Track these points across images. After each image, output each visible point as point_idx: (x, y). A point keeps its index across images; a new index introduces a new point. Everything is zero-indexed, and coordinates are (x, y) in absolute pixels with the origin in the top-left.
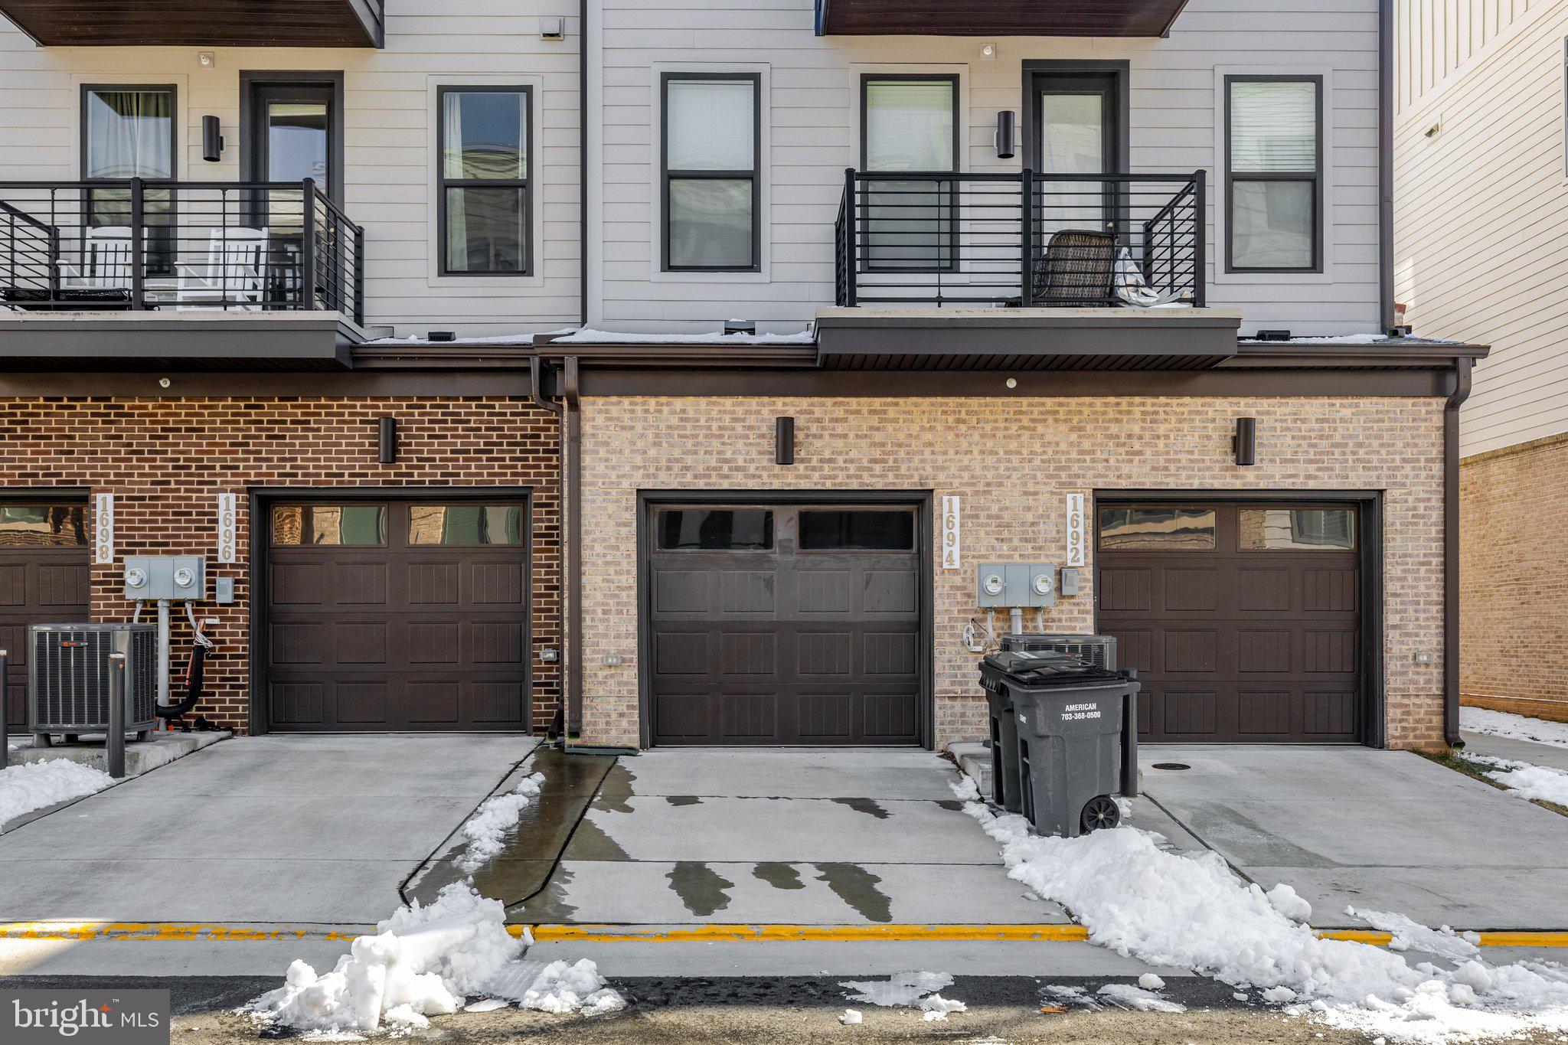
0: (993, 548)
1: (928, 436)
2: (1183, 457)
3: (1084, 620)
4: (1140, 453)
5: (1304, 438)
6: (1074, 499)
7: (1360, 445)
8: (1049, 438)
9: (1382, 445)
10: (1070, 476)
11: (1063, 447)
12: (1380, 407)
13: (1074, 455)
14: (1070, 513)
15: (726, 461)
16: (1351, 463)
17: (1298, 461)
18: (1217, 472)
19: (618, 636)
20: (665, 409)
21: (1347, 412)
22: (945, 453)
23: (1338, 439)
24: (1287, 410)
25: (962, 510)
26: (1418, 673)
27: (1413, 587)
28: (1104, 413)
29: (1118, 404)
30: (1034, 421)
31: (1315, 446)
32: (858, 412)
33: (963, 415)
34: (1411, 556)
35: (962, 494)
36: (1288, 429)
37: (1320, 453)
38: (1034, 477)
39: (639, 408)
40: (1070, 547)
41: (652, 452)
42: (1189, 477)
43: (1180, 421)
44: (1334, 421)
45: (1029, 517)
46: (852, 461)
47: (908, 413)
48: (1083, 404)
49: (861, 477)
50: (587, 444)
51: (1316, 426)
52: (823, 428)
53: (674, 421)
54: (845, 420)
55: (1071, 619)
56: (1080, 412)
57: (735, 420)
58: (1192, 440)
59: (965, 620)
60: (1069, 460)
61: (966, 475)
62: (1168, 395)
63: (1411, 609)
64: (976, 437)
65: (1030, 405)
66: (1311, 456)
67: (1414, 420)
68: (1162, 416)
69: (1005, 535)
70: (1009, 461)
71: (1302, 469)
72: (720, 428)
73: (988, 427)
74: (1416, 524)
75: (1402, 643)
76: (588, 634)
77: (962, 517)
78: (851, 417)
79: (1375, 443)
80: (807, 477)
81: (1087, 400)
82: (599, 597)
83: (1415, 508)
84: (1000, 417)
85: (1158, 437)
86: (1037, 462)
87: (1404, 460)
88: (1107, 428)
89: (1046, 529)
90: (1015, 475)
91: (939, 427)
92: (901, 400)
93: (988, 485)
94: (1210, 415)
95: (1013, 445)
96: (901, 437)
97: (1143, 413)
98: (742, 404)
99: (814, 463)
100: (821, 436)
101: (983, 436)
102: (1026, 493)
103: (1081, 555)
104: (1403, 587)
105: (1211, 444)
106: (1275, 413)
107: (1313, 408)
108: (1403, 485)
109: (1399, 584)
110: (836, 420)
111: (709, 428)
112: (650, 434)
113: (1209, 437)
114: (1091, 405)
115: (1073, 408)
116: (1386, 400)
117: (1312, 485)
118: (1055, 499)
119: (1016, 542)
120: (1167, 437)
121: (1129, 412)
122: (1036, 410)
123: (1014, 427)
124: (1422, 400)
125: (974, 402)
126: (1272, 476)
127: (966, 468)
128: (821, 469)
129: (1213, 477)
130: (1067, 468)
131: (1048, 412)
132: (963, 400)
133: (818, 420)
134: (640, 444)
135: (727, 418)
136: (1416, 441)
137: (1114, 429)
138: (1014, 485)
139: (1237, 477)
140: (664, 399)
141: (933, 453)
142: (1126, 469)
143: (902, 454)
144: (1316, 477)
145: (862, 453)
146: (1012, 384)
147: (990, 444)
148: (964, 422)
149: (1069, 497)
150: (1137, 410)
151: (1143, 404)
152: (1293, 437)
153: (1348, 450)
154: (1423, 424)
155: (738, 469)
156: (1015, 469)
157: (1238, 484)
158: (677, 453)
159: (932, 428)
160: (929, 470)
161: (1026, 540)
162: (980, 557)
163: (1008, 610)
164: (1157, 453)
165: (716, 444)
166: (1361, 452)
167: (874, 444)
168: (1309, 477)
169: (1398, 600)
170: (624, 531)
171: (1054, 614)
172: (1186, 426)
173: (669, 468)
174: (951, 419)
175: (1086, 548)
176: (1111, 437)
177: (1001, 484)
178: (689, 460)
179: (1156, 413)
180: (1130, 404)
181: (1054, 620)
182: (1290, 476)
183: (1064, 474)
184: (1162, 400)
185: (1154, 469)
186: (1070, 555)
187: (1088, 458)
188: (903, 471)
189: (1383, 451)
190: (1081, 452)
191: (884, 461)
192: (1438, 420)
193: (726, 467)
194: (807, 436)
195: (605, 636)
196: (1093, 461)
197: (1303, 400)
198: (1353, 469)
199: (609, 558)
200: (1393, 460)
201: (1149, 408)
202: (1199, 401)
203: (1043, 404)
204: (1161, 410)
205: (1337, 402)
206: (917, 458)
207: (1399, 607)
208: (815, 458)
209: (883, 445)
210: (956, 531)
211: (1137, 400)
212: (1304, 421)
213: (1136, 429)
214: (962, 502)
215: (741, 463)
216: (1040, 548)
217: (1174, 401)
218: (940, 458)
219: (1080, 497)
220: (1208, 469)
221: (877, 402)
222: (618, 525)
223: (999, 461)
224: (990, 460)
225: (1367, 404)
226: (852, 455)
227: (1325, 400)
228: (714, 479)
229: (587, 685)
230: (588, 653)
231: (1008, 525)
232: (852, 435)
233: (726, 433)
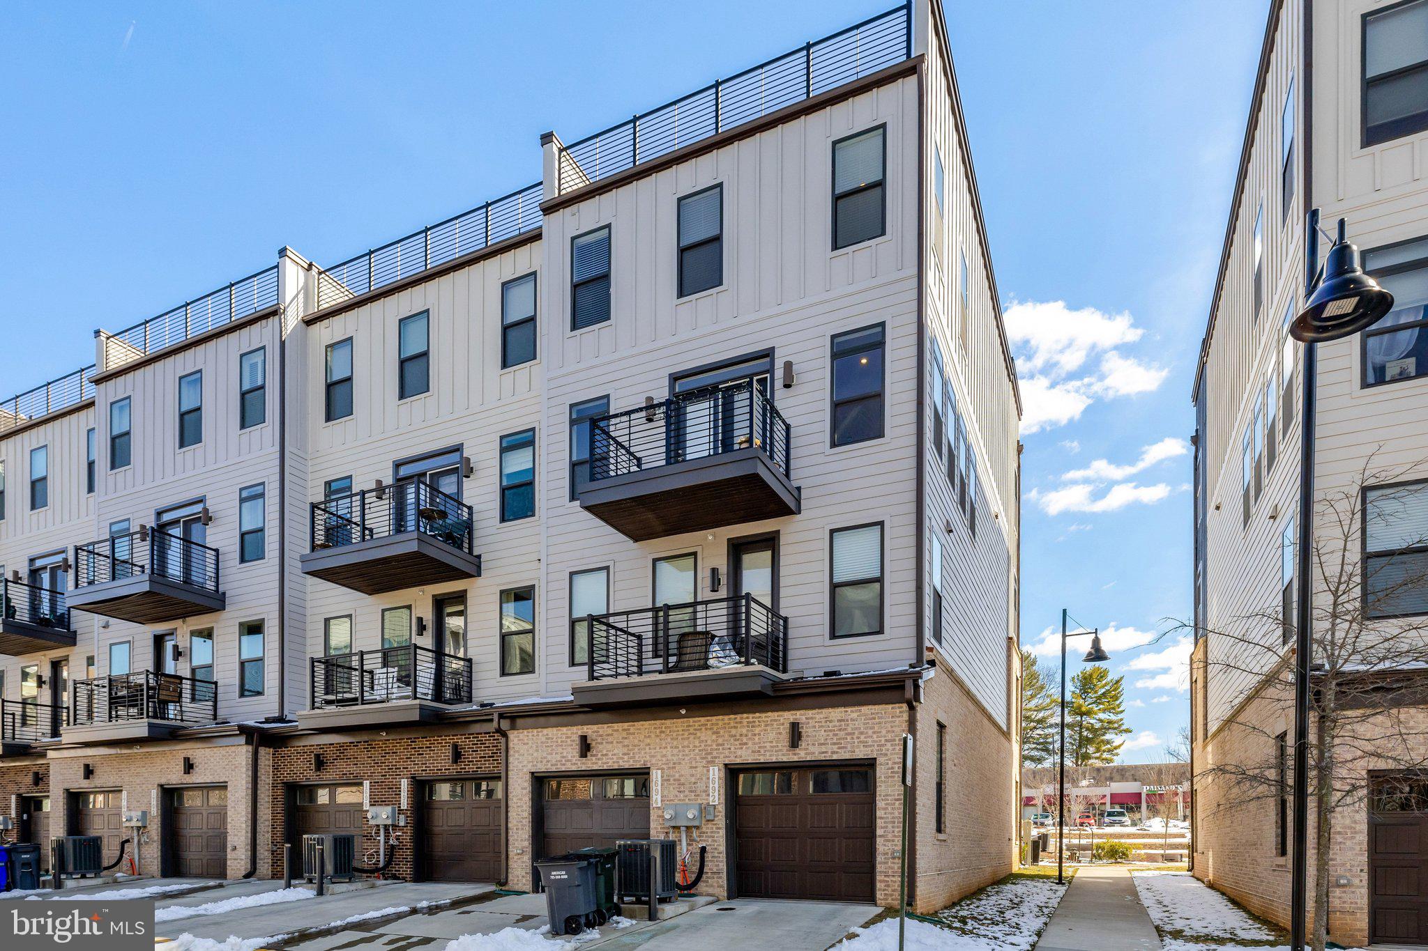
0: (677, 796)
1: (648, 741)
2: (768, 745)
3: (719, 833)
4: (746, 744)
5: (831, 731)
6: (714, 769)
7: (862, 733)
8: (702, 738)
9: (874, 733)
10: (712, 758)
11: (709, 742)
12: (873, 711)
13: (714, 747)
14: (711, 777)
15: (563, 757)
16: (856, 743)
17: (828, 744)
18: (785, 752)
19: (522, 840)
20: (540, 734)
21: (854, 715)
22: (655, 749)
23: (849, 730)
24: (822, 716)
25: (662, 777)
26: (894, 863)
27: (891, 813)
28: (729, 724)
29: (736, 718)
30: (695, 730)
31: (836, 735)
32: (618, 730)
33: (663, 729)
34: (890, 795)
35: (662, 769)
36: (822, 726)
37: (839, 739)
38: (695, 759)
39: (530, 734)
40: (711, 794)
41: (535, 754)
42: (771, 755)
43: (766, 726)
44: (847, 721)
45: (693, 780)
46: (615, 755)
47: (639, 729)
48: (719, 720)
49: (618, 762)
50: (511, 752)
51: (838, 724)
52: (603, 739)
53: (544, 739)
54: (612, 735)
55: (712, 832)
56: (717, 724)
57: (567, 737)
58: (772, 736)
59: (663, 833)
60: (712, 749)
61: (664, 759)
62: (759, 712)
63: (890, 826)
64: (669, 740)
65: (694, 722)
66: (835, 741)
67: (892, 717)
68: (757, 723)
69: (682, 789)
70: (684, 751)
71: (830, 748)
72: (562, 742)
73: (675, 734)
74: (893, 777)
75: (885, 845)
76: (511, 839)
77: (662, 781)
78: (615, 733)
79: (870, 732)
80: (596, 763)
81: (721, 717)
82: (515, 823)
83: (892, 768)
84: (680, 729)
85: (755, 735)
86: (697, 751)
87: (886, 741)
88: (730, 732)
89: (701, 786)
90: (687, 758)
91: (653, 736)
92: (636, 723)
93: (674, 764)
94: (782, 721)
95: (686, 743)
96: (636, 742)
97: (748, 722)
98: (570, 730)
99: (599, 756)
100: (602, 743)
101: (672, 739)
102: (691, 767)
103: (717, 798)
104: (885, 813)
105: (781, 737)
106: (815, 718)
107: (836, 713)
108: (886, 755)
109: (883, 812)
110: (608, 735)
111: (557, 742)
112: (534, 746)
113: (780, 733)
114: (723, 720)
115: (714, 722)
116: (877, 707)
117: (835, 757)
118: (705, 769)
119: (687, 793)
120: (759, 734)
121: (741, 722)
122: (696, 724)
123: (686, 733)
124: (897, 705)
125: (668, 722)
126: (814, 753)
127: (664, 756)
128: (602, 759)
129: (783, 755)
130: (711, 753)
131: (702, 725)
132: (663, 721)
133: (601, 736)
134: (531, 751)
135: (564, 736)
136: (893, 729)
137: (734, 732)
138: (686, 764)
139: (795, 754)
140: (539, 730)
141: (650, 749)
142: (739, 752)
143: (636, 750)
144: (837, 753)
145: (619, 750)
146: (683, 712)
147: (675, 743)
148: (664, 732)
149: (711, 768)
150: (745, 721)
151: (748, 718)
152: (825, 731)
153: (855, 737)
154: (897, 719)
155: (568, 761)
156: (687, 755)
157: (796, 758)
158: (545, 755)
159: (649, 737)
160: (648, 758)
161: (691, 792)
162: (670, 800)
163: (679, 827)
164: (755, 744)
165: (560, 750)
166: (862, 737)
167: (624, 746)
168: (833, 753)
169: (883, 821)
170: (524, 791)
171: (704, 830)
172: (769, 728)
173: (541, 762)
174: (658, 731)
175: (719, 795)
176: (732, 736)
177: (680, 763)
178: (549, 757)
179: (754, 722)
180: (742, 718)
181: (704, 833)
182: (823, 753)
183: (709, 757)
184: (757, 715)
185: (753, 752)
186: (711, 799)
187: (721, 748)
188: (637, 759)
189: (875, 736)
190: (718, 745)
191: (629, 754)
192: (906, 716)
193: (564, 760)
194: (596, 743)
195: (517, 840)
196: (723, 749)
197: (830, 710)
198: (858, 747)
199: (519, 804)
200: (880, 741)
201: (751, 720)
202: (776, 714)
203: (700, 721)
204: (756, 720)
205: (849, 709)
206: (643, 752)
207: (883, 825)
208: (600, 754)
209: (628, 746)
210: (659, 788)
211: (745, 715)
212: (831, 721)
213: (744, 731)
214: (662, 773)
215: (570, 758)
216: (698, 795)
217: (763, 715)
218: (653, 751)
219: (716, 768)
220: (781, 750)
221: (626, 725)
222: (522, 789)
223: (679, 751)
224: (675, 751)
225: (865, 709)
226: (615, 752)
227: (843, 709)
228: (559, 766)
229: (510, 863)
230: (511, 848)
231: (683, 784)
232: (615, 742)
233: (564, 744)
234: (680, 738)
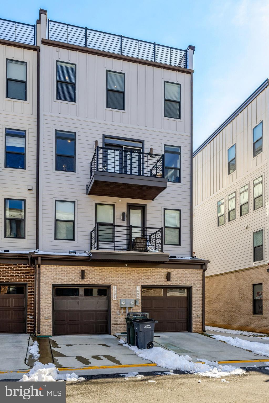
0: (123, 296)
1: (111, 274)
2: (158, 279)
3: (140, 310)
4: (150, 278)
5: (179, 276)
6: (138, 287)
7: (188, 278)
8: (133, 275)
9: (192, 278)
10: (137, 283)
11: (136, 277)
12: (192, 271)
13: (138, 279)
14: (137, 290)
15: (71, 279)
16: (187, 281)
17: (178, 280)
18: (164, 282)
19: (48, 313)
20: (58, 268)
21: (186, 272)
22: (114, 278)
23: (185, 276)
24: (176, 271)
25: (117, 289)
26: (198, 319)
27: (197, 303)
28: (143, 271)
29: (146, 269)
30: (130, 272)
31: (181, 278)
32: (97, 269)
33: (117, 271)
34: (197, 298)
35: (117, 286)
36: (176, 274)
37: (182, 279)
38: (130, 283)
39: (52, 268)
40: (137, 296)
41: (55, 276)
42: (159, 283)
43: (157, 273)
44: (184, 273)
45: (130, 290)
46: (96, 279)
47: (107, 270)
48: (139, 269)
49: (97, 282)
50: (42, 275)
51: (181, 274)
52: (90, 273)
53: (60, 270)
54: (94, 271)
55: (137, 309)
56: (139, 271)
57: (72, 270)
58: (159, 276)
59: (117, 310)
60: (137, 280)
61: (118, 282)
62: (155, 268)
63: (197, 307)
64: (120, 275)
65: (130, 269)
66: (180, 280)
67: (198, 273)
68: (154, 272)
69: (125, 293)
70: (126, 279)
71: (178, 282)
72: (69, 272)
73: (122, 273)
74: (198, 292)
75: (196, 313)
76: (41, 313)
77: (117, 290)
78: (95, 270)
79: (191, 277)
80: (87, 282)
81: (140, 268)
82: (44, 306)
83: (198, 289)
84: (124, 271)
85: (153, 275)
86: (131, 280)
87: (196, 281)
88: (144, 274)
89: (133, 292)
90: (127, 282)
91: (113, 273)
92: (105, 267)
93: (122, 284)
94: (162, 272)
95: (127, 276)
96: (105, 274)
97: (151, 271)
98: (74, 267)
99: (88, 279)
100: (90, 274)
101: (121, 275)
102: (129, 286)
103: (139, 297)
104: (196, 303)
105: (162, 277)
106: (174, 272)
107: (181, 271)
108: (196, 285)
109: (195, 303)
110: (93, 271)
111: (67, 272)
112: (55, 273)
113: (162, 276)
114: (141, 269)
115: (138, 270)
116: (193, 270)
117: (180, 285)
118: (134, 287)
119: (127, 295)
120: (155, 276)
121: (148, 271)
122: (131, 270)
123: (127, 273)
124: (199, 270)
125: (119, 268)
126: (173, 283)
127: (118, 281)
128: (90, 280)
129: (163, 283)
130: (137, 281)
131: (133, 270)
132: (117, 268)
133: (89, 271)
134: (53, 275)
135: (71, 270)
136: (198, 277)
137: (145, 274)
138: (127, 284)
139: (167, 283)
140: (58, 266)
141: (111, 278)
142: (147, 281)
143: (105, 278)
144: (181, 283)
145: (98, 277)
146: (126, 265)
147: (122, 276)
148: (117, 272)
149: (137, 286)
150: (149, 271)
151: (151, 269)
152: (177, 276)
153: (186, 279)
154: (199, 274)
155: (73, 280)
156: (127, 281)
157: (167, 285)
158: (60, 277)
159: (111, 273)
160: (111, 281)
161: (129, 295)
162: (120, 298)
163: (126, 308)
164: (153, 279)
165: (68, 275)
166: (189, 279)
167: (100, 276)
168: (180, 283)
169: (195, 306)
170: (49, 292)
171: (134, 309)
172: (158, 274)
173: (59, 280)
174: (115, 271)
175: (140, 296)
176: (145, 275)
177: (124, 284)
178: (63, 278)
179: (153, 271)
180: (148, 269)
181: (134, 310)
182: (176, 283)
183: (136, 282)
184: (154, 269)
185: (152, 281)
186: (137, 297)
187: (140, 279)
188: (106, 281)
189: (192, 279)
190: (139, 278)
191: (102, 279)
192: (201, 274)
193: (70, 280)
194: (87, 274)
195: (45, 313)
196: (141, 280)
197: (179, 269)
198: (187, 282)
199: (46, 298)
200: (194, 281)
201: (152, 270)
202: (161, 269)
203: (132, 269)
204: (154, 270)
205: (185, 270)
206: (108, 279)
207: (195, 307)
208: (88, 278)
209: (102, 276)
210: (116, 293)
211: (150, 268)
212: (179, 273)
213: (149, 274)
214: (117, 287)
215: (73, 279)
216: (132, 296)
217: (156, 269)
218: (113, 279)
219: (139, 286)
220: (162, 281)
221: (101, 268)
222: (48, 291)
223: (124, 279)
224: (122, 279)
225: (190, 270)
226: (96, 278)
227: (183, 270)
228: (68, 282)
229: (41, 323)
231: (126, 292)
232: (96, 274)
233: (71, 273)
234: (124, 274)
